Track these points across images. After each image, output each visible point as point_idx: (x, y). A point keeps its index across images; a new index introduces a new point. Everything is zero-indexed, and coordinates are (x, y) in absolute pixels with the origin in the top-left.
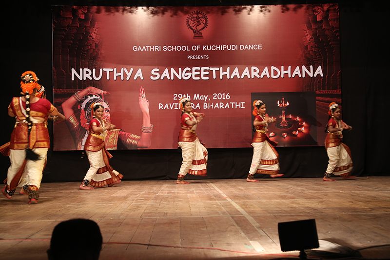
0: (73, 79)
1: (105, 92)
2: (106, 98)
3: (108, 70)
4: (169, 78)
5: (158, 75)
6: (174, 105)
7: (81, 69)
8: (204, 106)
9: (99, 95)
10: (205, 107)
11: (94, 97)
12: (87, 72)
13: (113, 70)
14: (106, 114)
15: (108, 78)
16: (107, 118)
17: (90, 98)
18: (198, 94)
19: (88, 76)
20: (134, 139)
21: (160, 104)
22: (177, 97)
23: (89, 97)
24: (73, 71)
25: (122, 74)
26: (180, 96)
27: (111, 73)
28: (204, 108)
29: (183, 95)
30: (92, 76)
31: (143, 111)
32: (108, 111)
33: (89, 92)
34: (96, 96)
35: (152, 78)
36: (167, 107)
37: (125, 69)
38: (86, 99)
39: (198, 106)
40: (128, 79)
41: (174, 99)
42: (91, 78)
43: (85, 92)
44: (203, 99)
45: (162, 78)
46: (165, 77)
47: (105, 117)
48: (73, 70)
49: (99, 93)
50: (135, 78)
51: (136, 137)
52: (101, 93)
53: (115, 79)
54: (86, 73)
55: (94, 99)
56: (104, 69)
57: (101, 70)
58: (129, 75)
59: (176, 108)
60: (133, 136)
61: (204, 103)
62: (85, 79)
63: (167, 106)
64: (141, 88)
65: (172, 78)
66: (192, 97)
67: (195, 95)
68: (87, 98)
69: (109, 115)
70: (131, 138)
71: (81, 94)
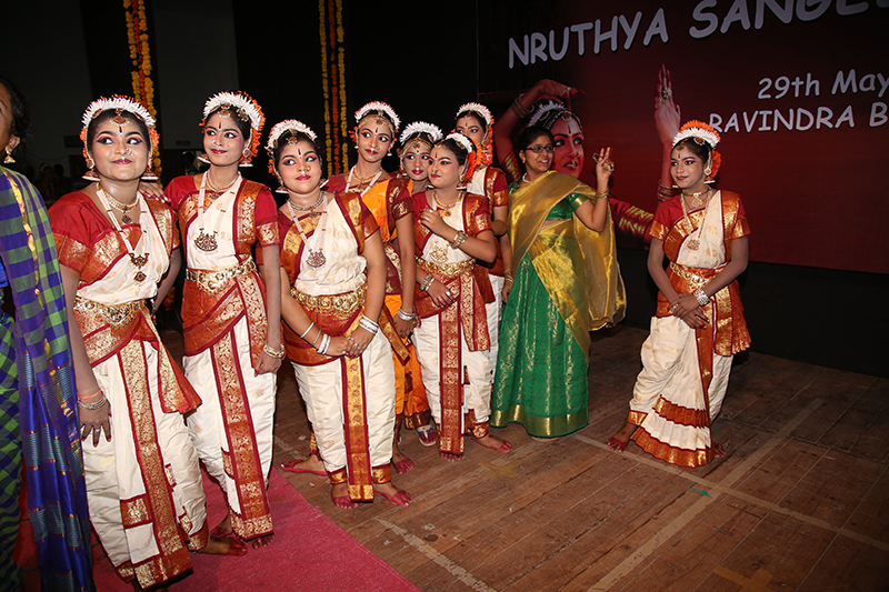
0: (511, 66)
1: (575, 91)
2: (575, 106)
3: (580, 29)
4: (746, 25)
5: (713, 18)
6: (760, 117)
7: (526, 37)
8: (874, 115)
9: (562, 99)
10: (877, 120)
11: (551, 106)
12: (538, 43)
13: (594, 28)
14: (575, 152)
15: (581, 52)
16: (576, 160)
17: (543, 109)
18: (852, 72)
19: (539, 52)
20: (636, 220)
21: (712, 116)
22: (773, 91)
23: (541, 106)
24: (512, 44)
25: (612, 34)
26: (782, 84)
27: (589, 35)
28: (872, 124)
29: (792, 80)
30: (546, 51)
31: (664, 140)
32: (581, 141)
33: (540, 93)
34: (555, 102)
35: (694, 33)
36: (736, 124)
37: (622, 18)
38: (535, 112)
39: (847, 116)
40: (627, 46)
41: (760, 96)
42: (545, 58)
43: (533, 93)
44: (872, 88)
45: (724, 29)
46: (736, 25)
47: (572, 157)
48: (511, 40)
49: (561, 95)
50: (646, 42)
51: (642, 214)
52: (565, 94)
53: (597, 50)
54: (537, 46)
55: (552, 111)
56: (574, 28)
57: (566, 30)
58: (631, 33)
59: (765, 128)
60: (633, 210)
61: (875, 105)
62: (533, 61)
63: (733, 122)
64: (661, 69)
65: (759, 25)
66: (827, 83)
67: (840, 74)
68: (537, 108)
69: (581, 153)
70: (629, 217)
71: (524, 100)
